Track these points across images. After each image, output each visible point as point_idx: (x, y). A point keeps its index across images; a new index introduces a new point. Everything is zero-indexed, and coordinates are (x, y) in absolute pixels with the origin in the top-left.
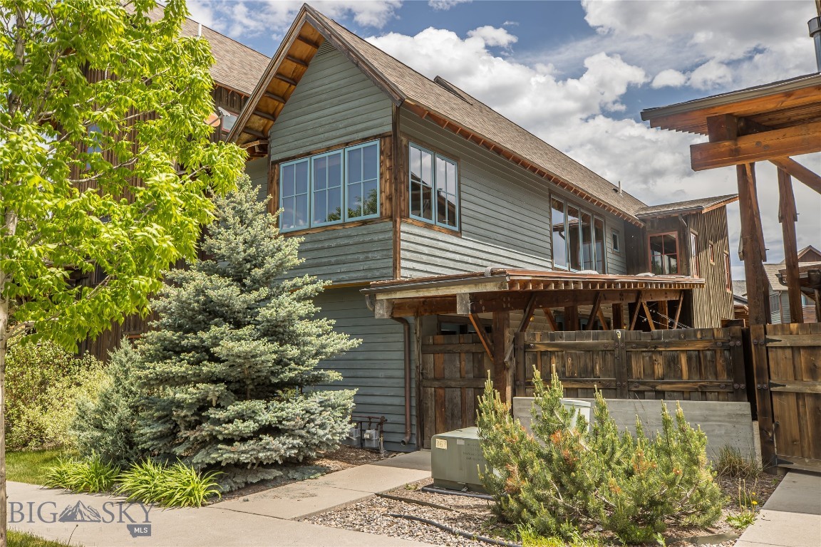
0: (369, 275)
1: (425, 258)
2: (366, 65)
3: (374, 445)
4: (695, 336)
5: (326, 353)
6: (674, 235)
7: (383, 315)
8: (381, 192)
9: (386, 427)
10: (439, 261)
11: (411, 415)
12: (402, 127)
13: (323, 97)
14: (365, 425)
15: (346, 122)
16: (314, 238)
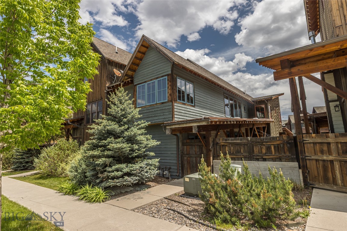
0: (165, 120)
1: (183, 114)
2: (162, 52)
3: (167, 176)
4: (277, 139)
5: (148, 147)
6: (263, 106)
7: (168, 133)
8: (168, 93)
9: (171, 170)
10: (188, 115)
11: (179, 166)
12: (174, 71)
13: (150, 64)
14: (164, 169)
15: (157, 71)
16: (148, 109)
